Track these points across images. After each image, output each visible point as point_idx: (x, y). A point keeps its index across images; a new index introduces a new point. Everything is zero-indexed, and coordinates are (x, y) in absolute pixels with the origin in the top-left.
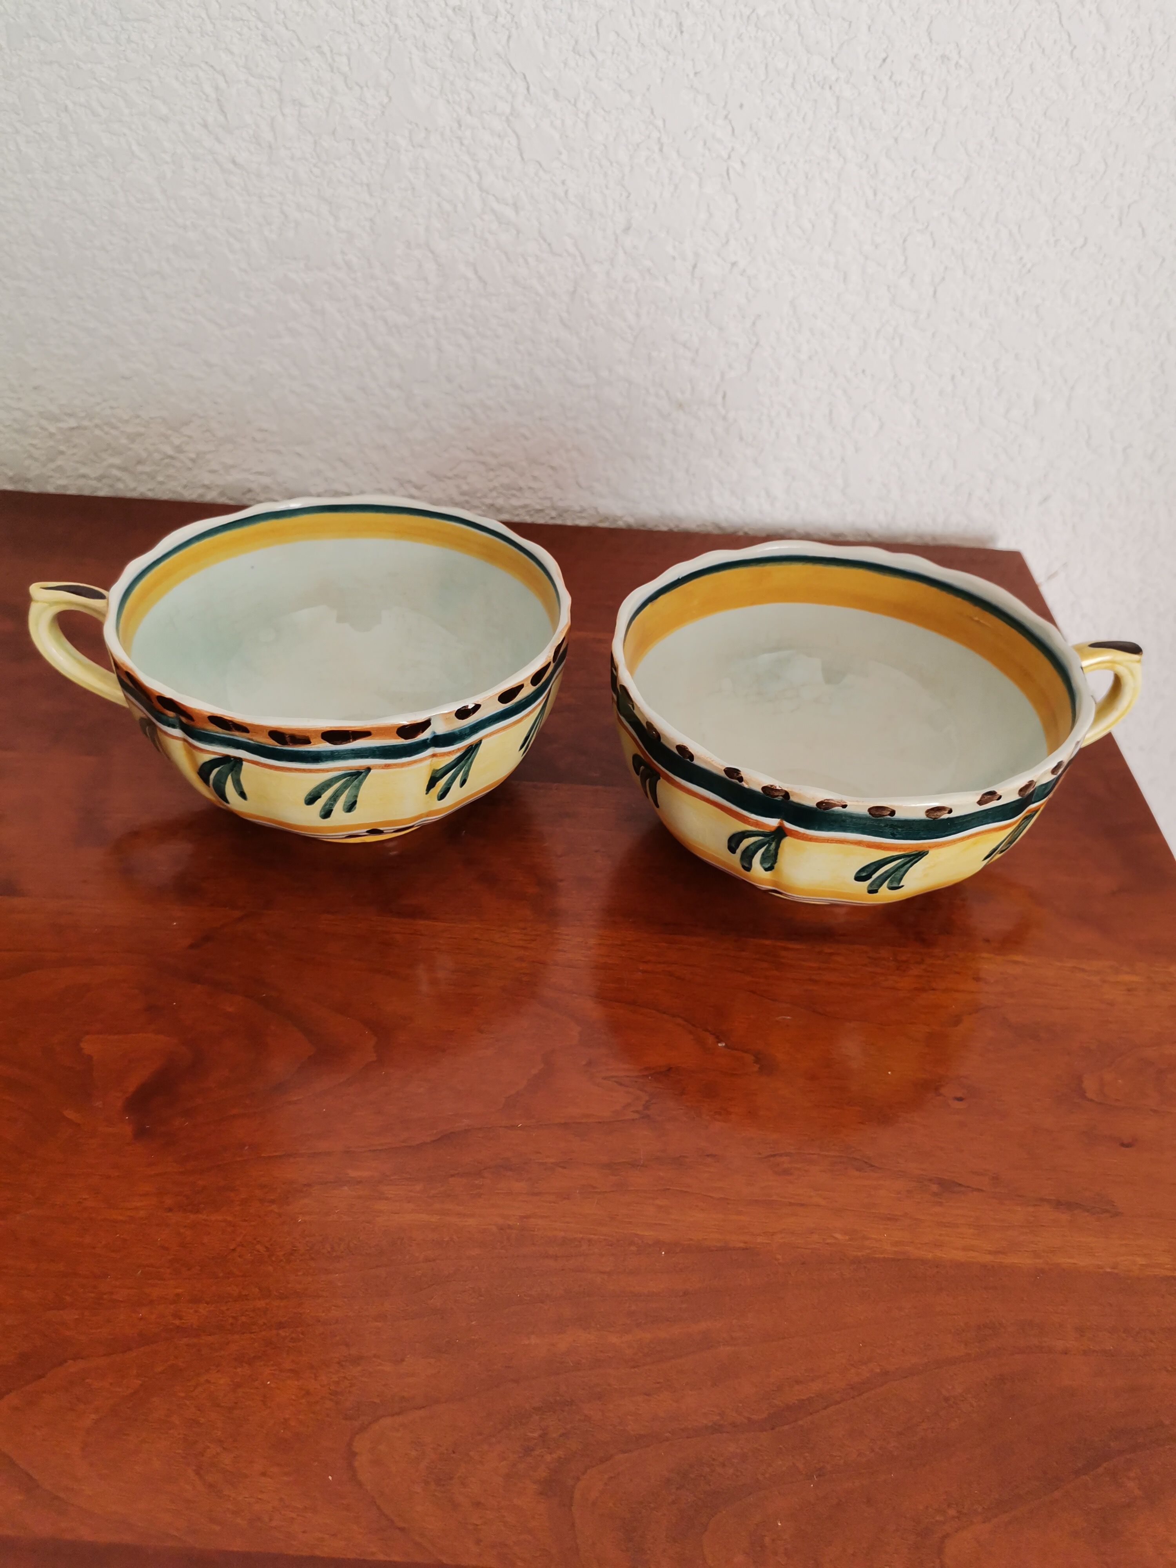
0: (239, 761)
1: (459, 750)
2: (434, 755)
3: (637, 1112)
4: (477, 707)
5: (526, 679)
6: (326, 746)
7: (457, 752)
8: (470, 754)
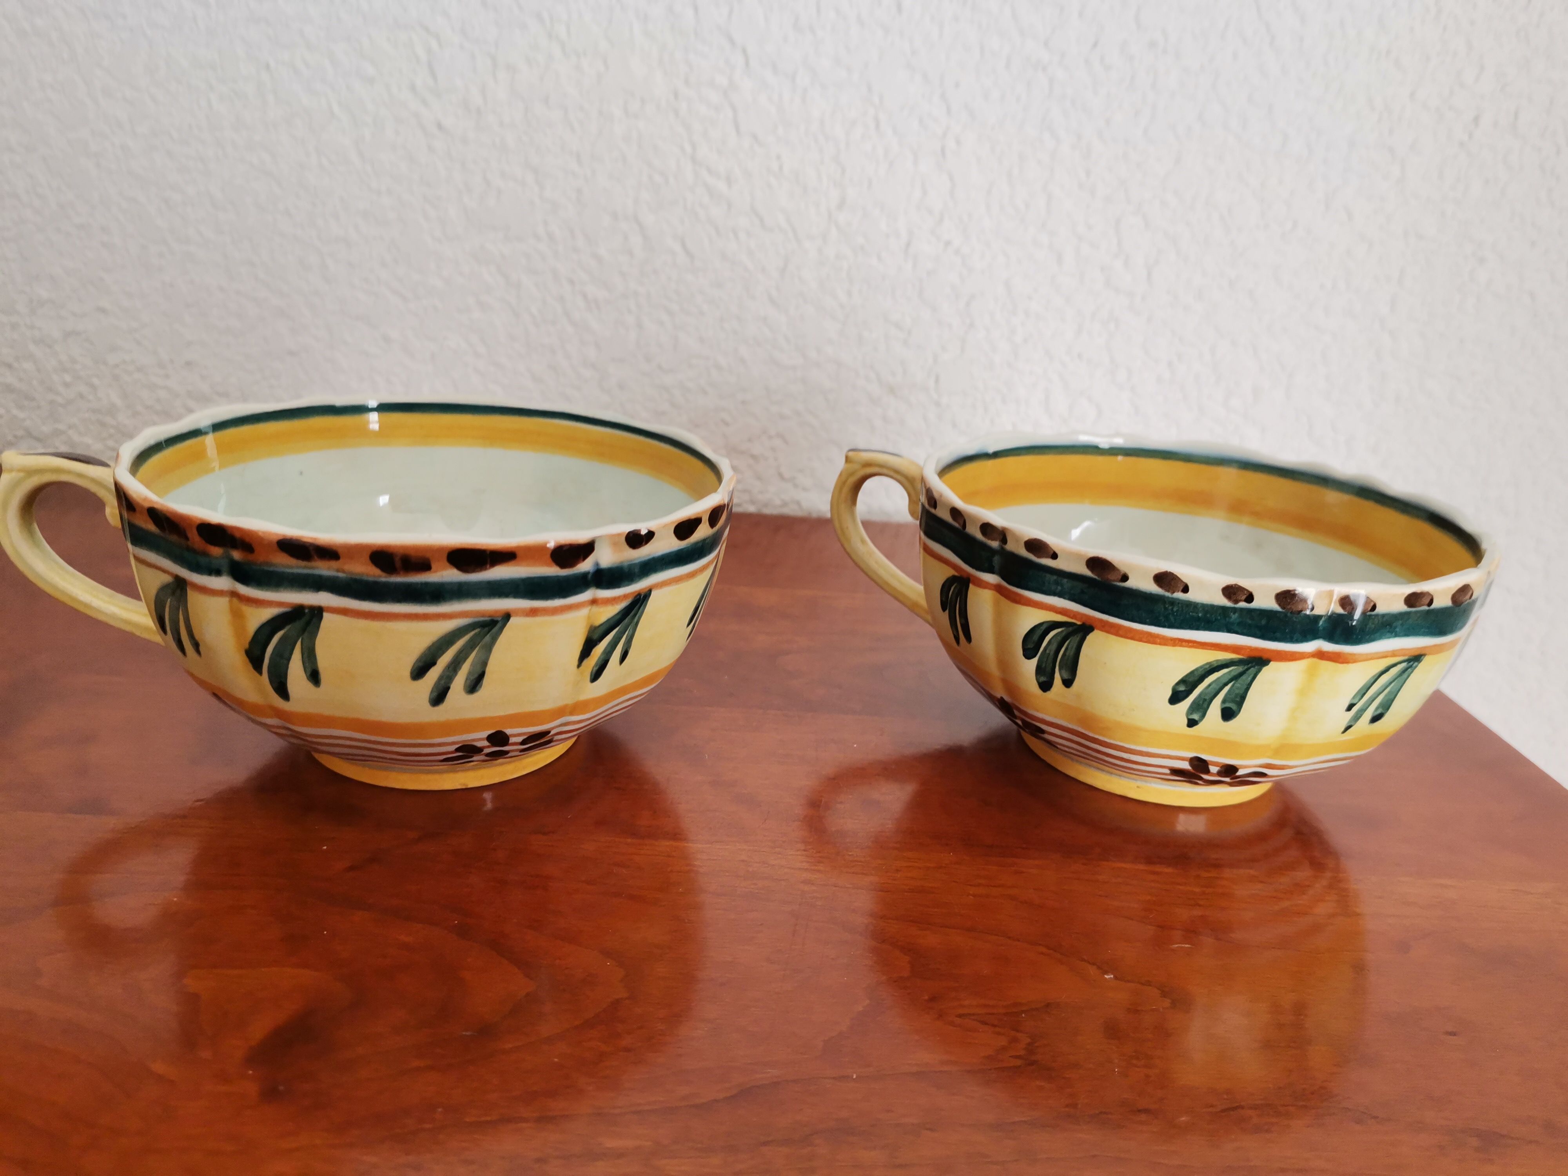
0: (317, 612)
1: (625, 596)
2: (594, 602)
4: (650, 535)
5: (705, 512)
6: (450, 575)
7: (622, 601)
8: (637, 607)
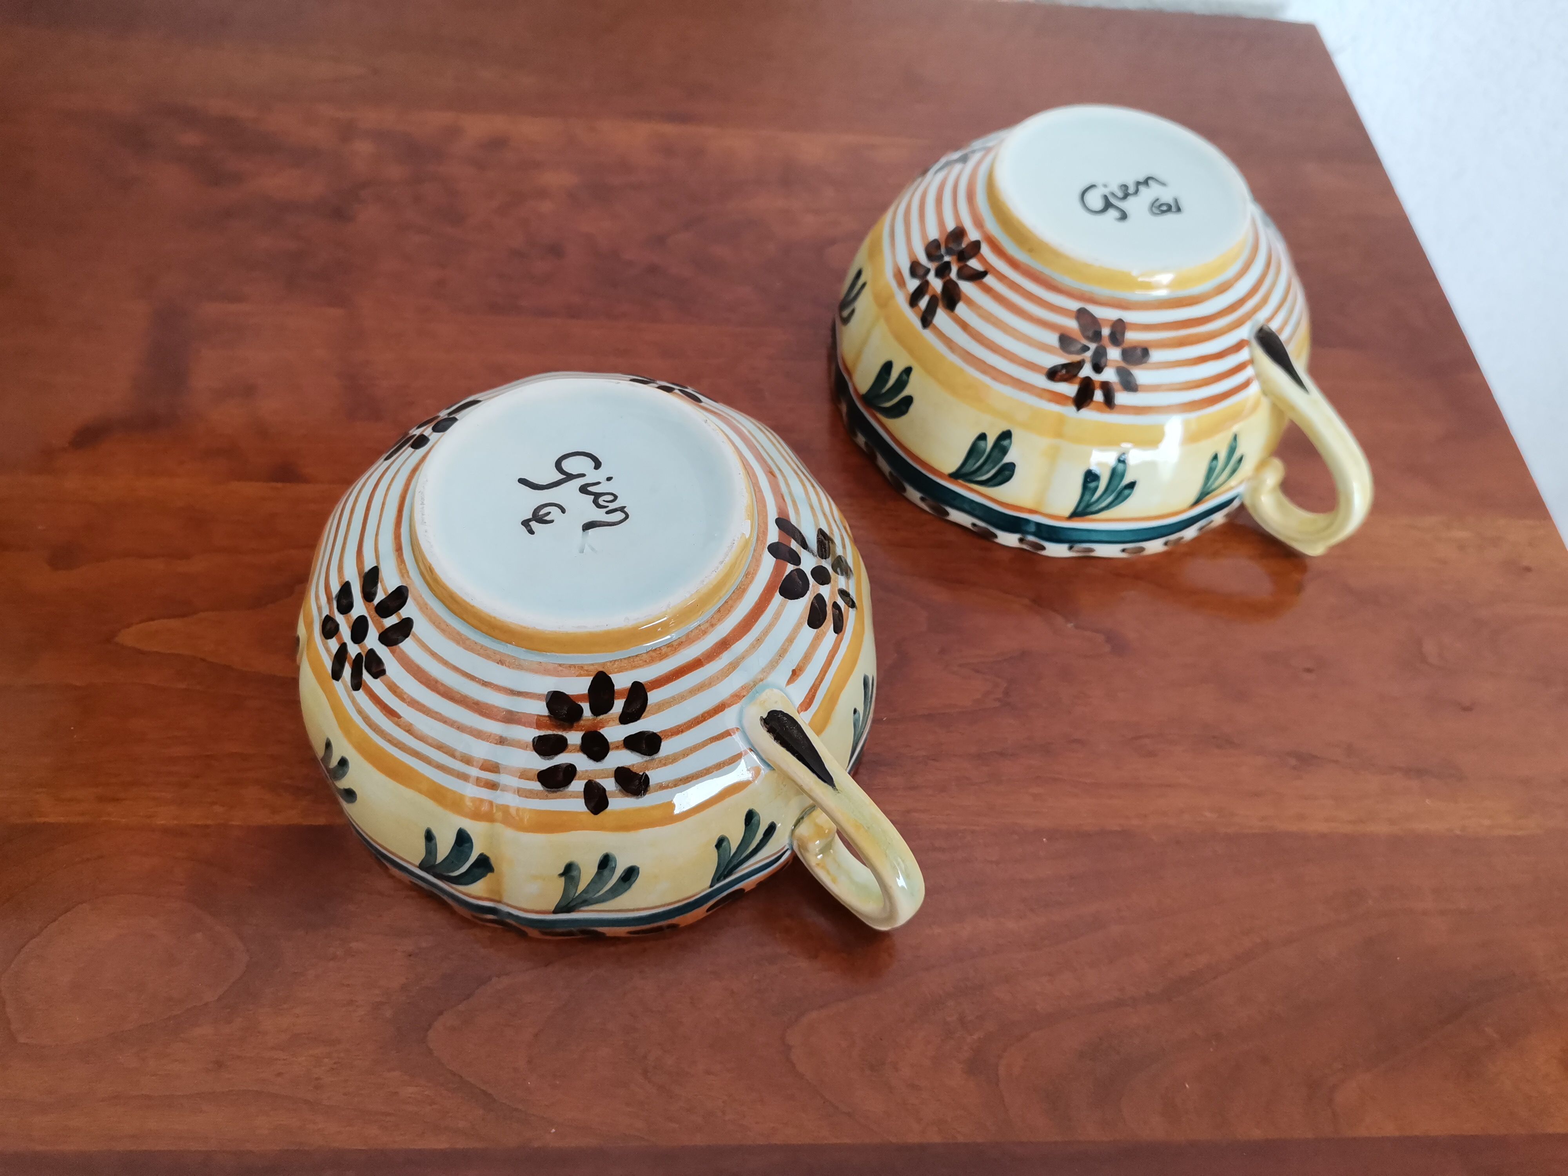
3: (999, 700)
